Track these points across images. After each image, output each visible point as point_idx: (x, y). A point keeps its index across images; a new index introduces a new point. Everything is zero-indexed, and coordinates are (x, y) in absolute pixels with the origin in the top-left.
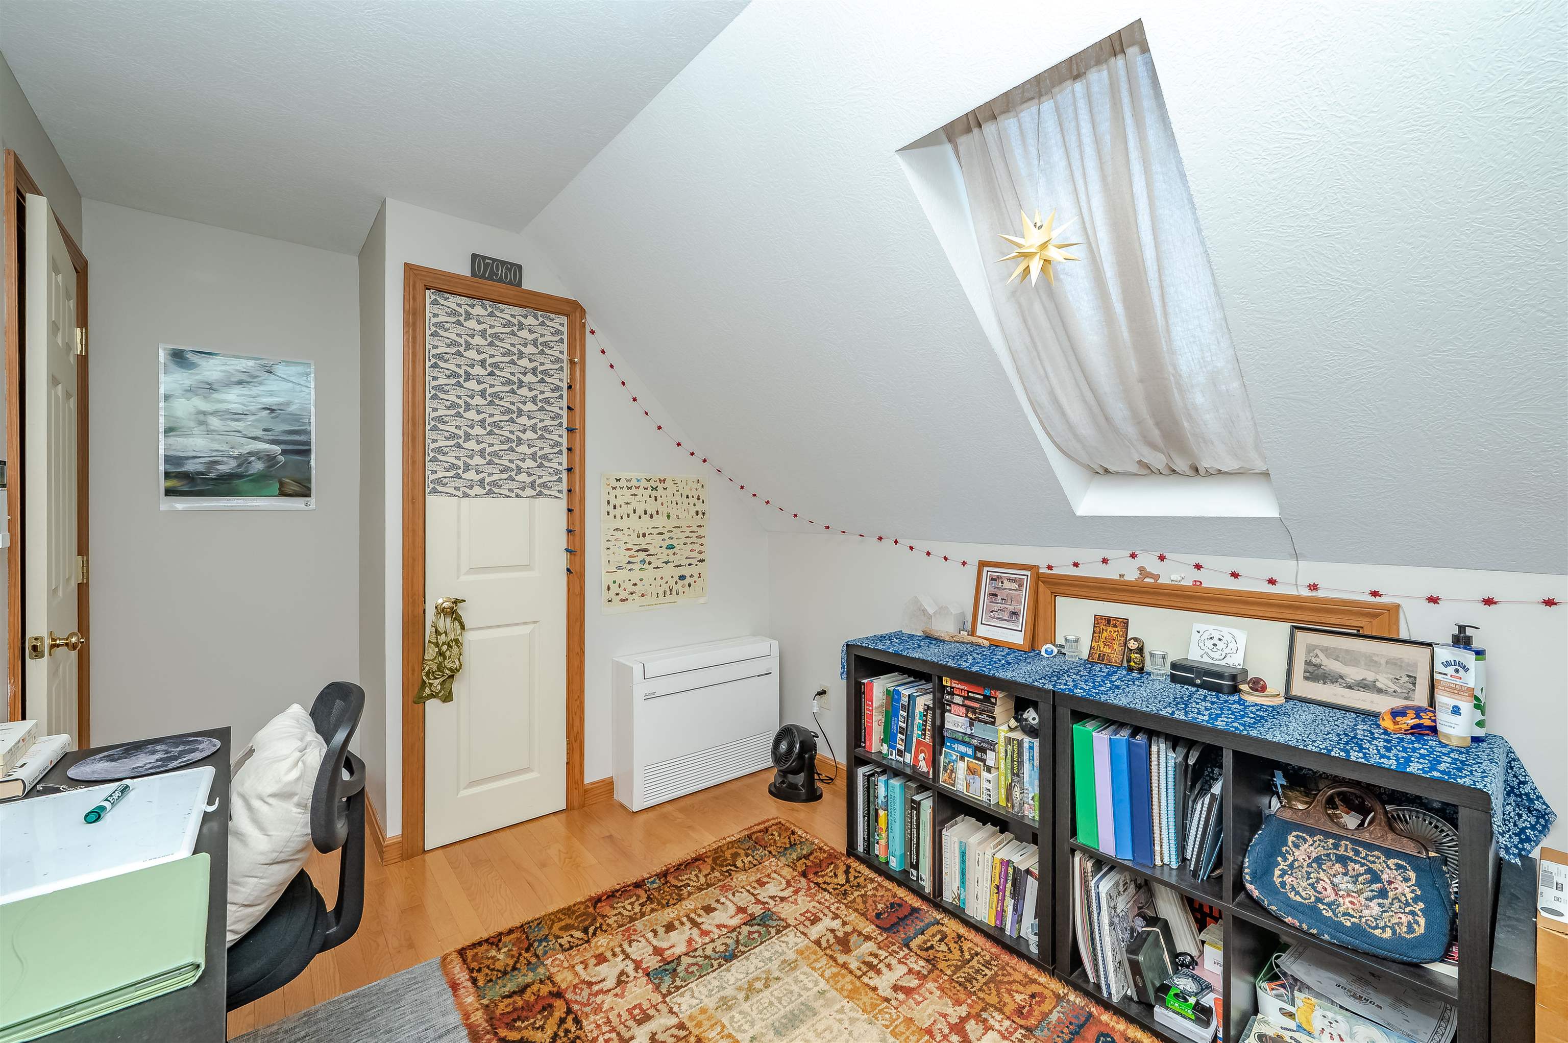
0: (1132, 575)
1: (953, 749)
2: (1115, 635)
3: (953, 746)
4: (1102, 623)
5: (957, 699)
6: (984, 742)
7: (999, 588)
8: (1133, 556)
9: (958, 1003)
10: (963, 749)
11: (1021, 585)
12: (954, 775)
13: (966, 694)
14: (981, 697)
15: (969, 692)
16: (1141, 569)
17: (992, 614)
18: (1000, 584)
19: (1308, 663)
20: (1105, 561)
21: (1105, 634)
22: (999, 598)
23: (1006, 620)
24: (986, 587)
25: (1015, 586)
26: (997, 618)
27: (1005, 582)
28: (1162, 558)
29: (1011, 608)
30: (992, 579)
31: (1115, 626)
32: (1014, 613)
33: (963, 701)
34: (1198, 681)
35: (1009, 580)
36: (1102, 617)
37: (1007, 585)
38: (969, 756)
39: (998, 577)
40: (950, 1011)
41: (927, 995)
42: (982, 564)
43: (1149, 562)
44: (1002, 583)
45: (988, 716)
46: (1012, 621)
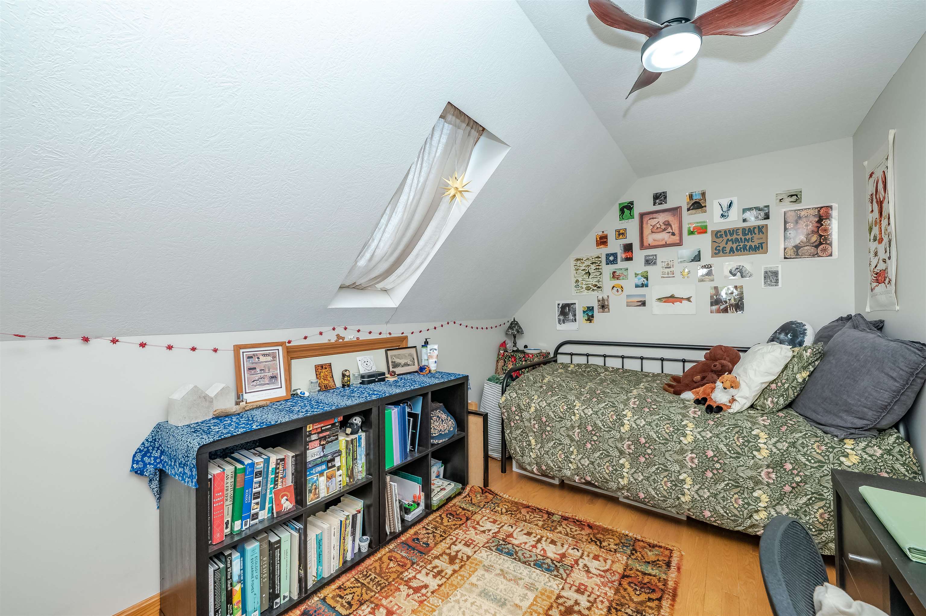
0: (333, 339)
1: (313, 474)
2: (327, 373)
3: (312, 472)
4: (319, 368)
5: (314, 437)
6: (334, 454)
7: (256, 363)
8: (334, 329)
9: (398, 589)
10: (319, 469)
11: (274, 357)
12: (317, 490)
13: (319, 430)
14: (330, 426)
15: (321, 427)
16: (338, 336)
17: (255, 383)
18: (257, 360)
19: (392, 362)
20: (321, 333)
21: (322, 374)
22: (258, 370)
23: (268, 384)
24: (245, 364)
25: (269, 358)
26: (259, 385)
27: (261, 357)
28: (346, 329)
29: (270, 374)
30: (249, 357)
31: (326, 368)
32: (274, 377)
33: (318, 436)
34: (377, 380)
35: (264, 355)
36: (318, 366)
37: (262, 359)
38: (325, 470)
39: (254, 355)
40: (404, 594)
41: (393, 603)
42: (237, 348)
43: (340, 331)
44: (258, 358)
45: (333, 436)
46: (273, 383)
